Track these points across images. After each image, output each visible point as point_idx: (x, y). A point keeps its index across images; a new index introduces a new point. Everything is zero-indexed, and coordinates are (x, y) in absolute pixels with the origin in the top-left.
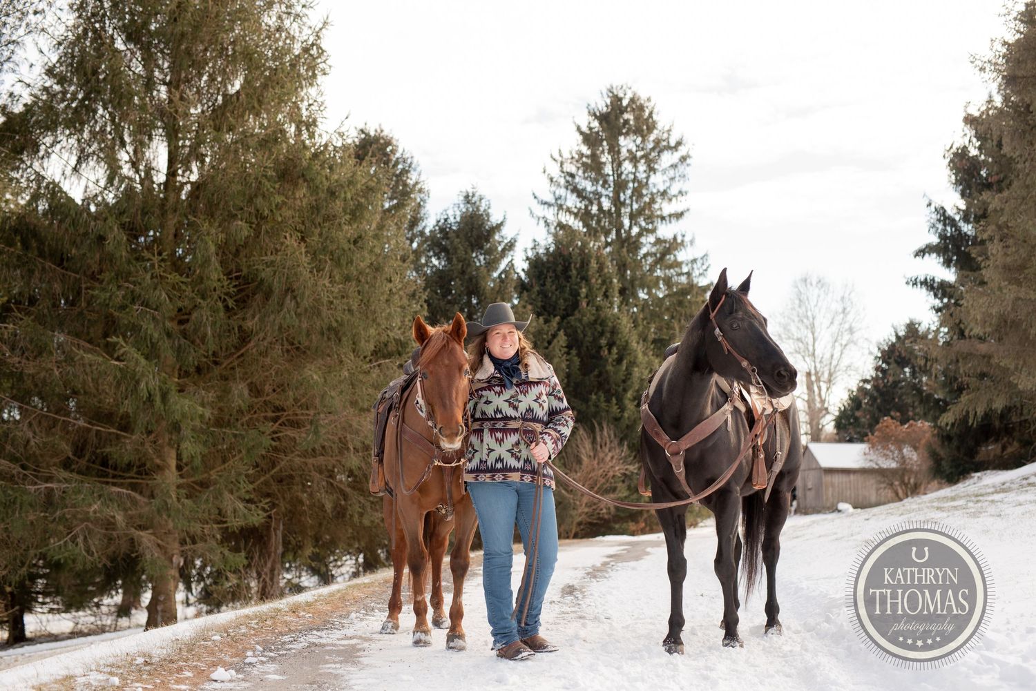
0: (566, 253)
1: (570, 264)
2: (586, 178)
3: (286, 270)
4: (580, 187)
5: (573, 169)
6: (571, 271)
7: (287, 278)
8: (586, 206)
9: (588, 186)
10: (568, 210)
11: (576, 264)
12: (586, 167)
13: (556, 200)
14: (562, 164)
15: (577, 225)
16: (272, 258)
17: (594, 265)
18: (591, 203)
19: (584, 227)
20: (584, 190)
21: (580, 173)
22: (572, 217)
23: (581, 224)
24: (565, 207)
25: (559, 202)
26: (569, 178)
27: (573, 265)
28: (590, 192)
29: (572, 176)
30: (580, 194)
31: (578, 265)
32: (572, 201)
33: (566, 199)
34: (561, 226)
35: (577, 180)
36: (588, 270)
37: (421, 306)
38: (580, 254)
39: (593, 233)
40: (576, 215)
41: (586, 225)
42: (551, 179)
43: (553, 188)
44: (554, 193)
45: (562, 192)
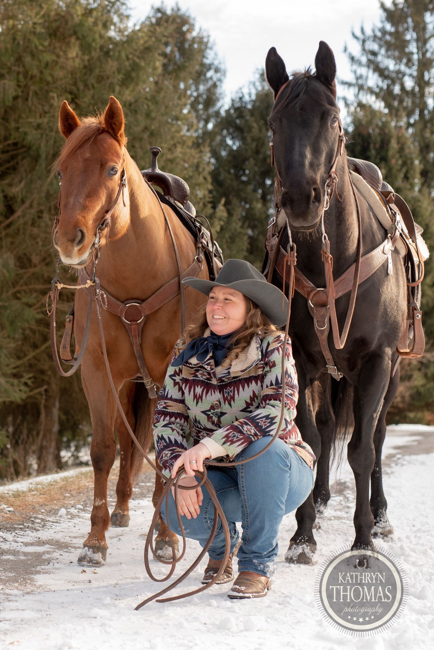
0: (365, 133)
1: (369, 144)
2: (388, 57)
3: (53, 134)
4: (382, 66)
5: (375, 47)
6: (370, 151)
7: (55, 142)
8: (388, 86)
9: (391, 65)
10: (371, 91)
11: (375, 144)
12: (389, 46)
13: (357, 79)
14: (364, 41)
15: (379, 105)
16: (39, 121)
17: (394, 145)
18: (394, 83)
19: (385, 107)
20: (387, 68)
21: (383, 51)
22: (374, 98)
23: (382, 104)
24: (365, 87)
25: (360, 82)
26: (371, 57)
27: (372, 146)
28: (393, 72)
29: (374, 54)
30: (382, 72)
31: (378, 146)
32: (374, 81)
33: (367, 78)
34: (361, 105)
35: (379, 58)
36: (387, 151)
37: (205, 179)
38: (380, 134)
39: (394, 112)
40: (377, 95)
41: (388, 105)
42: (352, 59)
43: (355, 67)
44: (355, 72)
45: (363, 71)
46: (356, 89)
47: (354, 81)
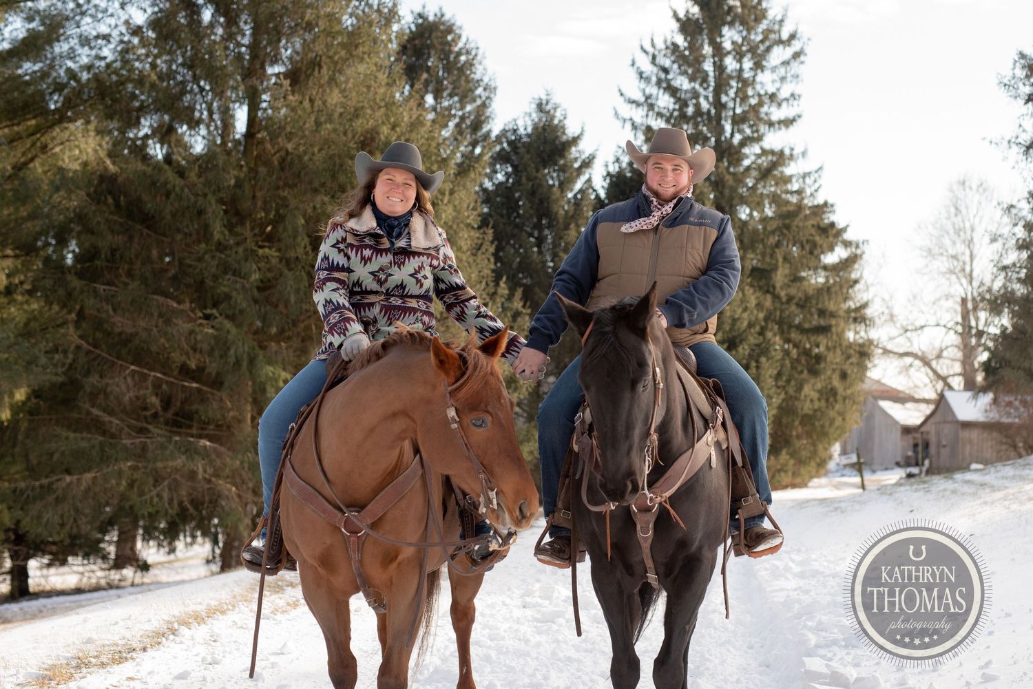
2: (681, 74)
4: (674, 85)
5: (667, 62)
8: (681, 108)
9: (684, 83)
10: (660, 113)
12: (682, 60)
13: (646, 98)
14: (654, 56)
18: (687, 104)
20: (679, 87)
21: (676, 68)
24: (655, 108)
25: (649, 101)
26: (662, 74)
28: (686, 92)
29: (666, 71)
30: (673, 91)
32: (665, 101)
33: (657, 99)
35: (671, 76)
40: (668, 119)
42: (641, 74)
43: (643, 85)
44: (644, 91)
45: (652, 90)
46: (646, 108)
47: (642, 99)
